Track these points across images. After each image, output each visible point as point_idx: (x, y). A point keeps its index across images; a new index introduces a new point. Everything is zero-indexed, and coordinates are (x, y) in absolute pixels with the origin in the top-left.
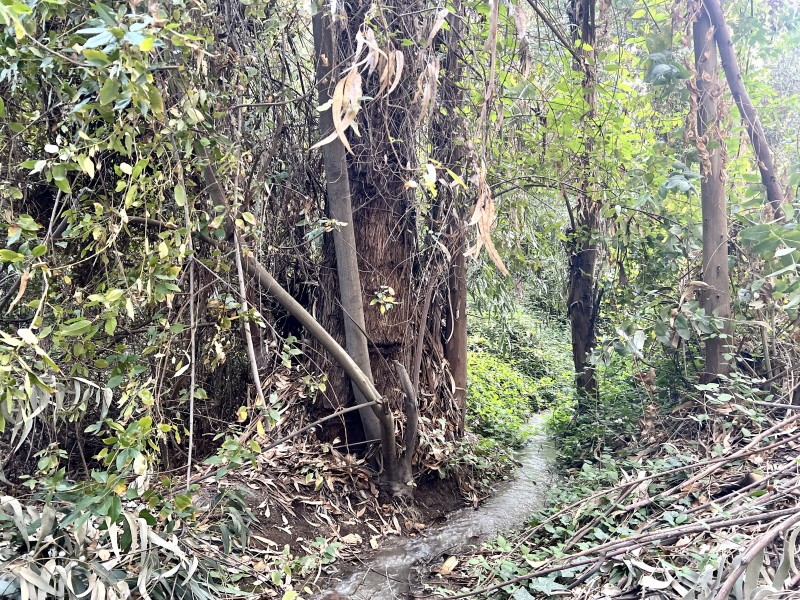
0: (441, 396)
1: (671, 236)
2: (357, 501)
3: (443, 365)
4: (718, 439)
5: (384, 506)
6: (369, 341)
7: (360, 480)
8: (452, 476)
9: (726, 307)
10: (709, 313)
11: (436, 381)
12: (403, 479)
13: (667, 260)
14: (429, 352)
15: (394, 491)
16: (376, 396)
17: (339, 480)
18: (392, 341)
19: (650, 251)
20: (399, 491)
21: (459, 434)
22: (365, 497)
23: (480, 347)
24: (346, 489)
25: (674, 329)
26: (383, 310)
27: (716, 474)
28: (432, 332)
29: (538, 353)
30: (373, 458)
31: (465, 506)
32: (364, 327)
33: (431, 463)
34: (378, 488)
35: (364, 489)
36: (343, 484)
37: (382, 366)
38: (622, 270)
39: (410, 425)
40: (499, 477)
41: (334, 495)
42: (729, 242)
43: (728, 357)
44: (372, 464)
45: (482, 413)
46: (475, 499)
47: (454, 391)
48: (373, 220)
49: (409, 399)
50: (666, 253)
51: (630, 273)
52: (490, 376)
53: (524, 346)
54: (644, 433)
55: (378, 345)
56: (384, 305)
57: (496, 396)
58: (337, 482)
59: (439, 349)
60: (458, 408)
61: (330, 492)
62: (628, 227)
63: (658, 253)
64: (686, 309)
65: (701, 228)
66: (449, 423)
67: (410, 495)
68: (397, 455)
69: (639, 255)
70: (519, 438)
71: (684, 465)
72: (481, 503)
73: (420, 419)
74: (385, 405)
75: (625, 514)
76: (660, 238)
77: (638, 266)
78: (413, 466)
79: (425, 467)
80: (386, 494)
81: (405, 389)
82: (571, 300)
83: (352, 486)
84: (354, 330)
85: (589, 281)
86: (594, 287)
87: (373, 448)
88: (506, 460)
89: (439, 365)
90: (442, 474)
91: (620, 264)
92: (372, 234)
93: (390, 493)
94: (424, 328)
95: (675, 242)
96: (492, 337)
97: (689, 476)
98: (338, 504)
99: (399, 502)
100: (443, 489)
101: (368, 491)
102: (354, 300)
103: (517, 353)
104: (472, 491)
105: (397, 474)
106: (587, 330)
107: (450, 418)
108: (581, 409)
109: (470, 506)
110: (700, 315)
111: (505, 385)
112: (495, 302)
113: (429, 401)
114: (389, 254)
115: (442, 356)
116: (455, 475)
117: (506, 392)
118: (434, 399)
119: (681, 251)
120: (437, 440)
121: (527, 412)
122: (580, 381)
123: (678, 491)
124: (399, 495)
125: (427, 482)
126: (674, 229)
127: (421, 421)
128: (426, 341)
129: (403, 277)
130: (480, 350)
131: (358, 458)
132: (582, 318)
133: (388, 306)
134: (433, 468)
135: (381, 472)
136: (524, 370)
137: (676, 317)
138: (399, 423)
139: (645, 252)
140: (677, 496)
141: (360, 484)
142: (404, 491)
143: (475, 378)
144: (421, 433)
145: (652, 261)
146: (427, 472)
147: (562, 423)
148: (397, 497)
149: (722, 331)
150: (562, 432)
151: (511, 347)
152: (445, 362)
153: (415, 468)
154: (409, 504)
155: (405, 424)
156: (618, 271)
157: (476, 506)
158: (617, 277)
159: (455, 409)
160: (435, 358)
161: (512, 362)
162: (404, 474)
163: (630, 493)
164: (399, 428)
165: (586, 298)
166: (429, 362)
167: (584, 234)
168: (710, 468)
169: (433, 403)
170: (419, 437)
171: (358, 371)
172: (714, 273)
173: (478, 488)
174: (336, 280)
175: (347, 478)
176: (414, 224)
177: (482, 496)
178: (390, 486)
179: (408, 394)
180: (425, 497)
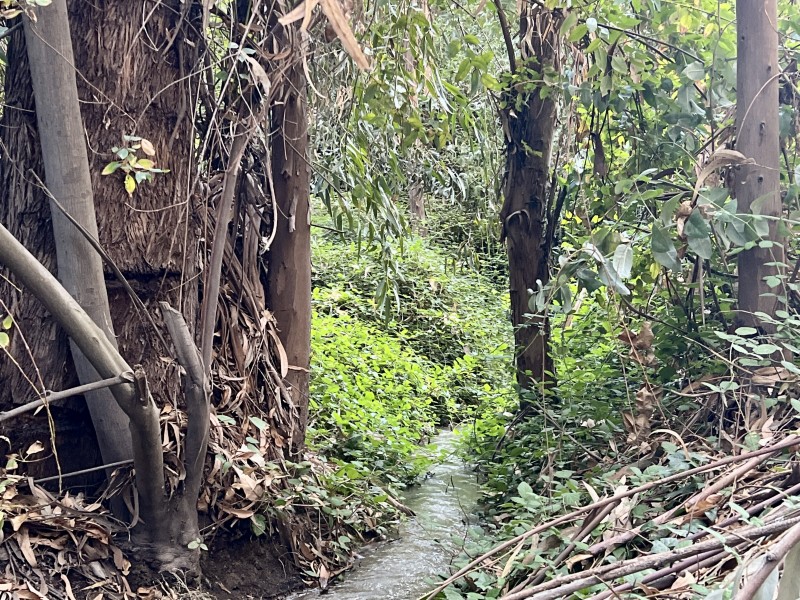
0: (260, 382)
1: (688, 84)
2: (85, 581)
3: (263, 322)
4: (754, 427)
5: (141, 590)
6: (107, 263)
7: (92, 542)
8: (279, 533)
9: (772, 195)
10: (744, 208)
11: (248, 353)
12: (180, 537)
13: (678, 130)
14: (235, 297)
15: (161, 563)
16: (121, 368)
17: (47, 542)
18: (156, 267)
19: (651, 114)
20: (171, 561)
21: (293, 452)
22: (103, 576)
23: (343, 309)
24: (61, 560)
25: (683, 239)
26: (130, 185)
27: (748, 480)
28: (240, 257)
29: (451, 319)
30: (119, 498)
31: (302, 588)
32: (95, 235)
33: (238, 507)
34: (129, 556)
35: (101, 561)
36: (56, 552)
37: (136, 318)
38: (599, 151)
39: (193, 431)
40: (371, 535)
41: (37, 572)
42: (780, 82)
43: (773, 281)
44: (116, 509)
45: (340, 422)
46: (323, 573)
47: (284, 373)
48: (111, 16)
49: (191, 378)
50: (677, 117)
51: (614, 158)
52: (360, 360)
53: (426, 308)
54: (632, 438)
55: (128, 274)
56: (133, 174)
57: (370, 395)
58: (42, 547)
59: (255, 292)
60: (292, 405)
61: (29, 567)
62: (609, 60)
63: (662, 117)
64: (706, 203)
65: (734, 65)
66: (274, 433)
67: (194, 569)
68: (168, 489)
69: (630, 120)
70: (410, 466)
71: (692, 467)
72: (333, 581)
73: (214, 419)
74: (139, 384)
75: (590, 561)
76: (667, 86)
77: (628, 146)
78: (200, 513)
79: (226, 515)
80: (145, 568)
81: (183, 359)
82: (508, 209)
83: (74, 555)
84: (75, 241)
85: (540, 170)
86: (548, 184)
87: (118, 478)
88: (385, 504)
89: (254, 321)
90: (259, 527)
91: (596, 137)
92: (111, 44)
93: (154, 566)
94: (222, 243)
95: (693, 96)
96: (365, 289)
97: (700, 486)
98: (45, 588)
99: (172, 581)
100: (260, 556)
101: (108, 563)
102: (72, 177)
103: (412, 321)
104: (318, 559)
105: (168, 529)
106: (535, 264)
107: (277, 424)
108: (526, 410)
109: (312, 587)
110: (729, 210)
111: (388, 374)
112: (370, 217)
113: (235, 391)
114: (145, 88)
115: (262, 305)
116: (283, 528)
117: (389, 388)
118: (245, 385)
119: (703, 113)
120: (250, 462)
121: (430, 427)
122: (523, 361)
123: (683, 513)
124: (173, 568)
125: (230, 544)
126: (691, 70)
127: (216, 422)
128: (227, 275)
129: (176, 135)
130: (344, 315)
131: (88, 502)
132: (527, 243)
133: (141, 176)
134: (241, 516)
135: (134, 523)
136: (424, 350)
137: (687, 217)
138: (171, 429)
139: (641, 117)
140: (679, 521)
141: (91, 550)
142: (183, 561)
143: (332, 363)
144: (217, 448)
145: (653, 132)
146: (227, 524)
147: (491, 439)
148: (166, 573)
149: (765, 238)
150: (488, 453)
151: (399, 306)
152: (267, 317)
153: (205, 517)
154: (192, 584)
155: (183, 430)
156: (592, 152)
157: (324, 586)
158: (590, 165)
159: (286, 406)
160: (247, 308)
161: (402, 335)
162: (183, 527)
163: (598, 524)
164: (172, 438)
165: (534, 205)
166: (235, 314)
167: (530, 76)
168: (737, 470)
169: (242, 393)
170: (212, 456)
171: (82, 317)
172: (754, 136)
173: (330, 555)
174: (35, 140)
175: (63, 539)
176: (199, 27)
177: (337, 567)
178: (153, 552)
179: (190, 369)
180: (225, 571)
